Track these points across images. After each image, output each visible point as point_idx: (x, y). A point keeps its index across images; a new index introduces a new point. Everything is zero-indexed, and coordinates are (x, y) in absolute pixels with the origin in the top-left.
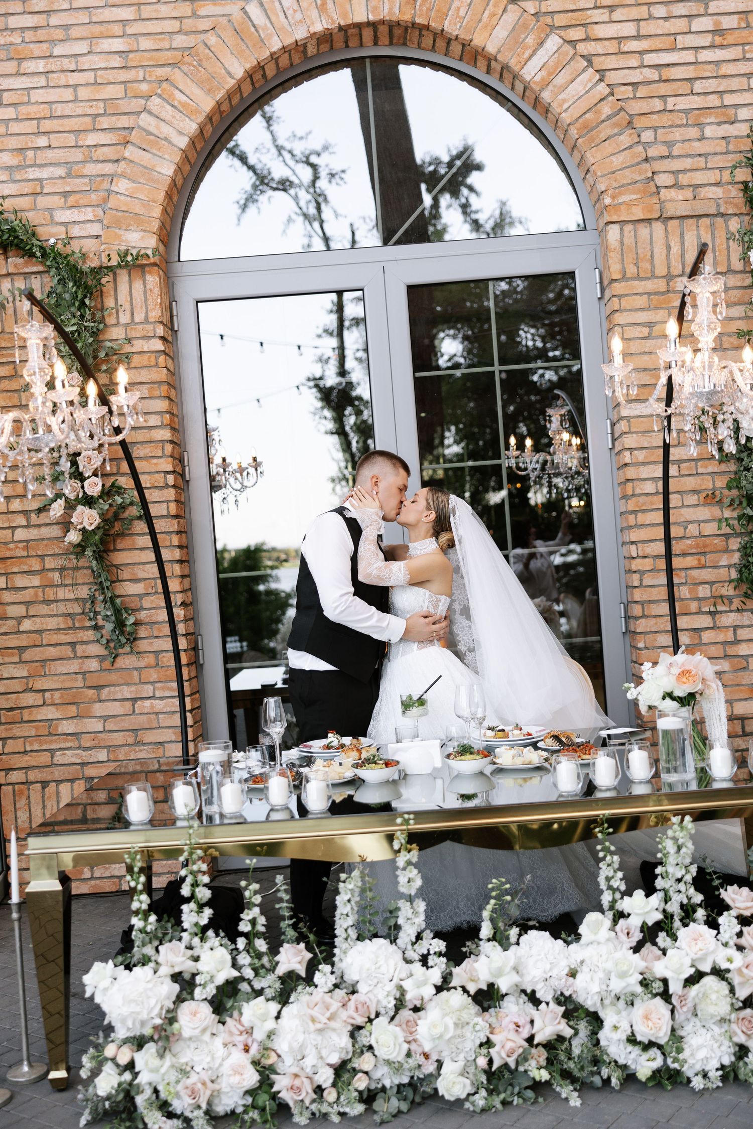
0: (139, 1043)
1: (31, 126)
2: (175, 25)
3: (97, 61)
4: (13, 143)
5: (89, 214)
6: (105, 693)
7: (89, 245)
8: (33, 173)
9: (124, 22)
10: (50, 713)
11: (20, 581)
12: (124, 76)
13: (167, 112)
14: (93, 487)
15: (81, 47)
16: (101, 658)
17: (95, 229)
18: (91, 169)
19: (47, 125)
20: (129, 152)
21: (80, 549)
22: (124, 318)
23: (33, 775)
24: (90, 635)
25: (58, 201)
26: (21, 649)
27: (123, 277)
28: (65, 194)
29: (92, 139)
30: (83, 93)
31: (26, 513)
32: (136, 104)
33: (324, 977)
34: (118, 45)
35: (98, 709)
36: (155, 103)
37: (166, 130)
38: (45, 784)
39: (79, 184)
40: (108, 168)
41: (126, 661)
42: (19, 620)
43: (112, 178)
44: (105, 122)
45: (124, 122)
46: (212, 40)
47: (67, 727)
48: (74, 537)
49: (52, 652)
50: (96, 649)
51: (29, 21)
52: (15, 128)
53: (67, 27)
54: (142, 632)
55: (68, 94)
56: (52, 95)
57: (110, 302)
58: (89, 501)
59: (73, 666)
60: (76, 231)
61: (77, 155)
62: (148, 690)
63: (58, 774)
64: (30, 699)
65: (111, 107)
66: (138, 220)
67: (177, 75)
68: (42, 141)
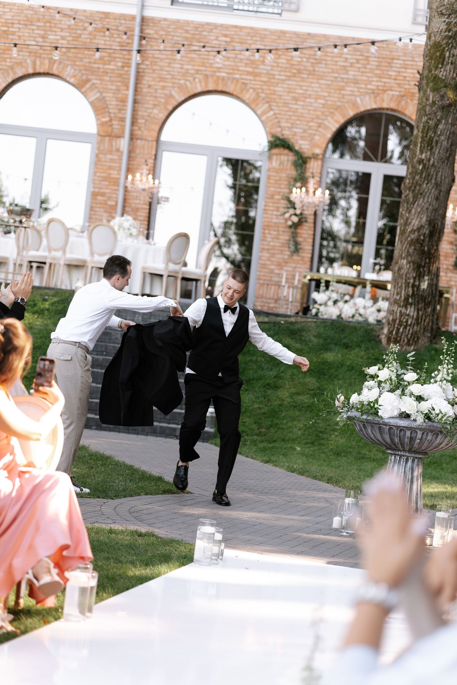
0: (320, 305)
1: (296, 118)
2: (337, 99)
3: (316, 105)
4: (291, 121)
5: (306, 143)
6: (288, 265)
7: (305, 151)
8: (295, 130)
9: (325, 96)
10: (272, 267)
11: (272, 232)
12: (323, 110)
13: (332, 121)
14: (298, 212)
15: (313, 101)
16: (289, 256)
17: (308, 147)
18: (310, 131)
19: (300, 118)
20: (320, 129)
21: (290, 227)
22: (311, 171)
23: (266, 282)
24: (287, 249)
25: (299, 138)
26: (268, 250)
27: (312, 161)
28: (302, 137)
29: (311, 124)
30: (312, 112)
31: (277, 215)
32: (324, 117)
33: (352, 301)
34: (322, 101)
35: (286, 268)
36: (329, 118)
37: (331, 126)
38: (268, 285)
39: (306, 135)
40: (314, 132)
41: (295, 257)
42: (269, 242)
43: (315, 135)
44: (315, 120)
45: (320, 121)
46: (346, 105)
47: (277, 271)
48: (290, 223)
49: (276, 252)
50: (288, 253)
51: (301, 91)
52: (293, 118)
53: (310, 95)
54: (301, 251)
55: (307, 112)
56: (304, 111)
57: (308, 166)
58: (296, 215)
59: (281, 256)
60: (303, 146)
61: (306, 127)
62: (299, 266)
63: (272, 283)
64: (268, 263)
65: (318, 117)
66: (319, 147)
67: (336, 113)
68: (298, 122)
